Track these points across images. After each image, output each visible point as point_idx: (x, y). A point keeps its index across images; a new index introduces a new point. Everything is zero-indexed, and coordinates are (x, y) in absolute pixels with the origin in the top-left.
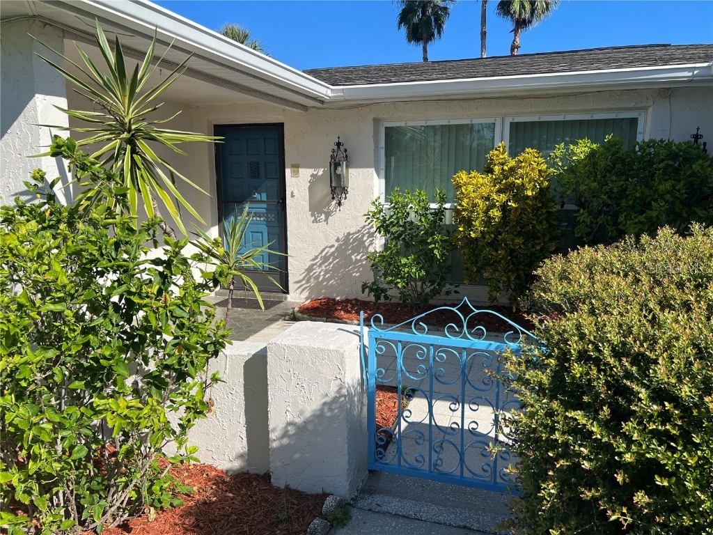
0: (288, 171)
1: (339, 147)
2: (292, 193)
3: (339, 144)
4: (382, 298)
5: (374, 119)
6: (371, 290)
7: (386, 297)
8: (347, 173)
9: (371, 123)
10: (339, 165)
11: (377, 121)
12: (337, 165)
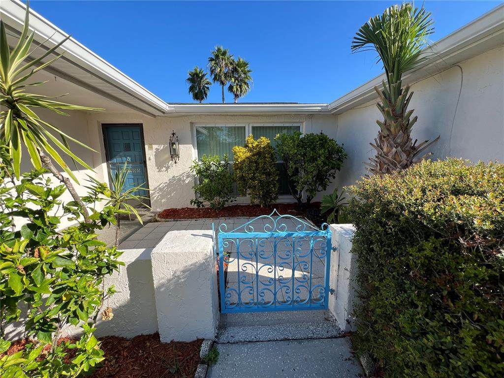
0: (146, 147)
1: (173, 135)
2: (150, 158)
3: (173, 134)
4: (201, 207)
5: (190, 123)
6: (195, 203)
7: (203, 206)
8: (179, 147)
9: (189, 124)
10: (174, 144)
11: (192, 123)
12: (173, 144)
